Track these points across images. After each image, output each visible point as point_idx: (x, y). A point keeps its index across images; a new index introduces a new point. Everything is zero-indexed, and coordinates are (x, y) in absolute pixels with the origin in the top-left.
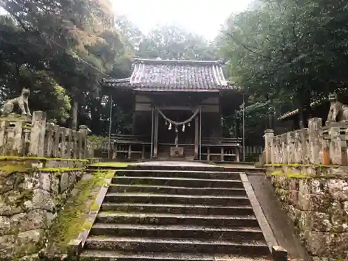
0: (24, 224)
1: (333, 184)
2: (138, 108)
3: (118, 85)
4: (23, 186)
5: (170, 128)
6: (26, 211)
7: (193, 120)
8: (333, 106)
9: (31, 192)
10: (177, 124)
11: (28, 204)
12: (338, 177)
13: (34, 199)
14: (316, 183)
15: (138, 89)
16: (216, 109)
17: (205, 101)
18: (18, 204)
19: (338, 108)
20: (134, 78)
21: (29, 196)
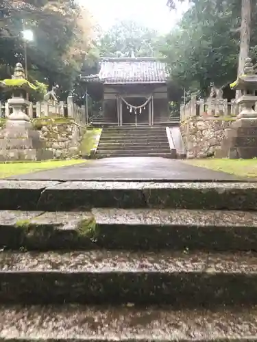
0: (70, 144)
1: (199, 123)
2: (106, 97)
3: (91, 80)
4: (67, 130)
5: (131, 111)
6: (71, 140)
7: (148, 104)
8: (212, 90)
9: (71, 132)
10: (135, 107)
11: (71, 137)
12: (201, 120)
13: (73, 134)
14: (192, 123)
15: (106, 83)
16: (165, 96)
17: (156, 90)
18: (67, 137)
19: (214, 90)
20: (102, 74)
21: (70, 133)
